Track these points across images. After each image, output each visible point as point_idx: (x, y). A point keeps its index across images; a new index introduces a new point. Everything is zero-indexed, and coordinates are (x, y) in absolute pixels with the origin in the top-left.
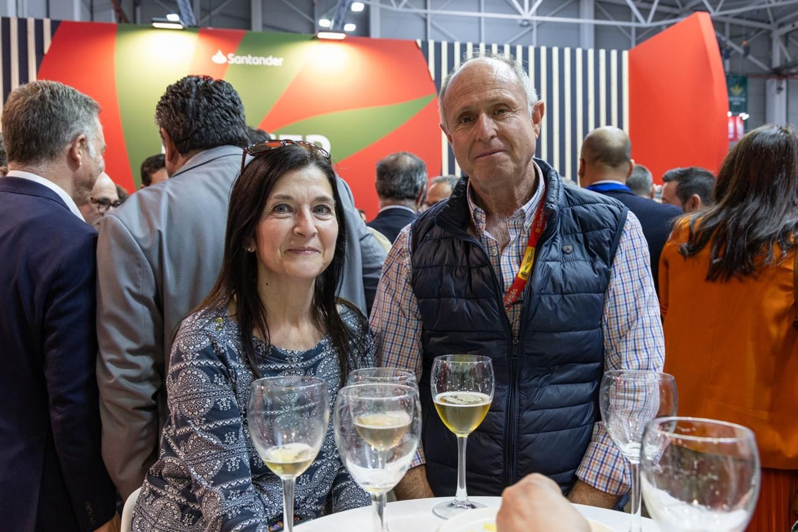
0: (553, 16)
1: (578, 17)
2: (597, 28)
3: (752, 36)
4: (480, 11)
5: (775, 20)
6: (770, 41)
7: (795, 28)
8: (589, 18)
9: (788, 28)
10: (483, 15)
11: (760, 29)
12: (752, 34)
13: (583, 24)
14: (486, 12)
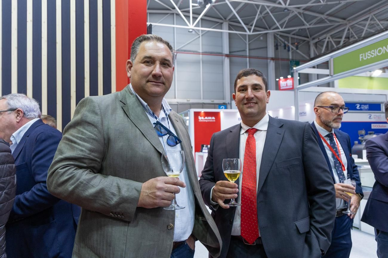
0: (214, 28)
1: (221, 29)
2: (230, 34)
3: (301, 44)
4: (174, 24)
5: (311, 36)
6: (309, 46)
7: (320, 40)
8: (226, 30)
9: (317, 40)
10: (175, 26)
11: (305, 41)
12: (301, 42)
13: (224, 32)
14: (177, 24)
